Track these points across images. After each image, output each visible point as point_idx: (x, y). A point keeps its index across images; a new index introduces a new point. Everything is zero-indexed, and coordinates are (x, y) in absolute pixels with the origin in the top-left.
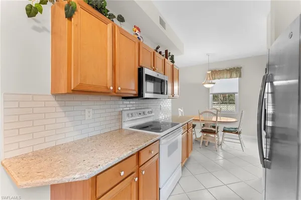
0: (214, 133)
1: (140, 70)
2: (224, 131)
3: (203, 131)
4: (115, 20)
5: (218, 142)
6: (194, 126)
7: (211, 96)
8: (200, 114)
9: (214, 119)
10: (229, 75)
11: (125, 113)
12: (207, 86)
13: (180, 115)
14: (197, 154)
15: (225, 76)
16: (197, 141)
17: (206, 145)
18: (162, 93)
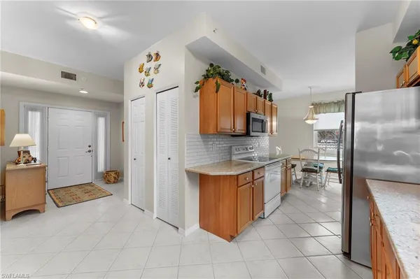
0: (316, 172)
1: (248, 115)
2: (328, 171)
3: (304, 170)
4: (234, 82)
5: (321, 183)
6: (293, 166)
7: (315, 133)
8: (300, 152)
9: (316, 157)
10: (337, 109)
11: (234, 148)
12: (309, 122)
13: (278, 153)
14: (296, 192)
15: (332, 109)
16: (297, 182)
17: (307, 185)
18: (263, 132)
